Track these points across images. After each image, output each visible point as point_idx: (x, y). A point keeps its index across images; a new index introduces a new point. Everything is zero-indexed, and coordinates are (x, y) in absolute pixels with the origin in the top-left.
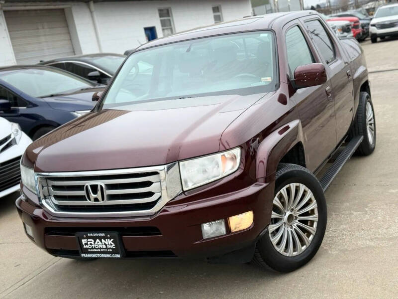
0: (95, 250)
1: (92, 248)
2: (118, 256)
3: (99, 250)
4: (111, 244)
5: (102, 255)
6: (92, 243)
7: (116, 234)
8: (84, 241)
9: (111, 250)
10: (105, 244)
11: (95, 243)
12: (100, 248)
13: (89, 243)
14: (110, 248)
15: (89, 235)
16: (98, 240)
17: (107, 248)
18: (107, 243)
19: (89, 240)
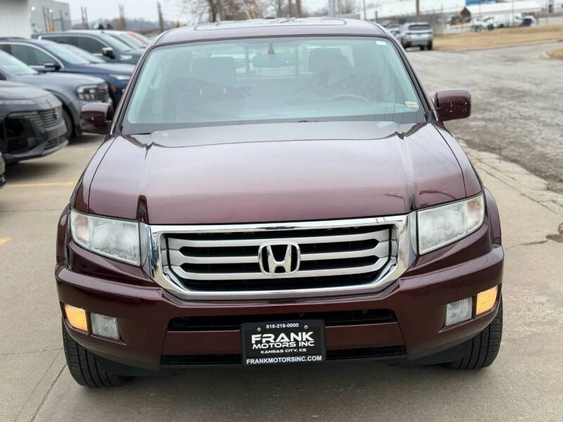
0: (274, 351)
1: (269, 348)
2: (319, 358)
3: (282, 351)
4: (308, 340)
5: (288, 359)
6: (271, 340)
7: (319, 323)
8: (254, 338)
9: (305, 350)
10: (295, 340)
11: (275, 339)
12: (285, 348)
13: (264, 340)
14: (304, 347)
15: (268, 327)
16: (282, 335)
17: (298, 347)
18: (299, 339)
19: (265, 335)
